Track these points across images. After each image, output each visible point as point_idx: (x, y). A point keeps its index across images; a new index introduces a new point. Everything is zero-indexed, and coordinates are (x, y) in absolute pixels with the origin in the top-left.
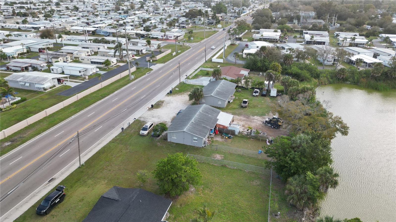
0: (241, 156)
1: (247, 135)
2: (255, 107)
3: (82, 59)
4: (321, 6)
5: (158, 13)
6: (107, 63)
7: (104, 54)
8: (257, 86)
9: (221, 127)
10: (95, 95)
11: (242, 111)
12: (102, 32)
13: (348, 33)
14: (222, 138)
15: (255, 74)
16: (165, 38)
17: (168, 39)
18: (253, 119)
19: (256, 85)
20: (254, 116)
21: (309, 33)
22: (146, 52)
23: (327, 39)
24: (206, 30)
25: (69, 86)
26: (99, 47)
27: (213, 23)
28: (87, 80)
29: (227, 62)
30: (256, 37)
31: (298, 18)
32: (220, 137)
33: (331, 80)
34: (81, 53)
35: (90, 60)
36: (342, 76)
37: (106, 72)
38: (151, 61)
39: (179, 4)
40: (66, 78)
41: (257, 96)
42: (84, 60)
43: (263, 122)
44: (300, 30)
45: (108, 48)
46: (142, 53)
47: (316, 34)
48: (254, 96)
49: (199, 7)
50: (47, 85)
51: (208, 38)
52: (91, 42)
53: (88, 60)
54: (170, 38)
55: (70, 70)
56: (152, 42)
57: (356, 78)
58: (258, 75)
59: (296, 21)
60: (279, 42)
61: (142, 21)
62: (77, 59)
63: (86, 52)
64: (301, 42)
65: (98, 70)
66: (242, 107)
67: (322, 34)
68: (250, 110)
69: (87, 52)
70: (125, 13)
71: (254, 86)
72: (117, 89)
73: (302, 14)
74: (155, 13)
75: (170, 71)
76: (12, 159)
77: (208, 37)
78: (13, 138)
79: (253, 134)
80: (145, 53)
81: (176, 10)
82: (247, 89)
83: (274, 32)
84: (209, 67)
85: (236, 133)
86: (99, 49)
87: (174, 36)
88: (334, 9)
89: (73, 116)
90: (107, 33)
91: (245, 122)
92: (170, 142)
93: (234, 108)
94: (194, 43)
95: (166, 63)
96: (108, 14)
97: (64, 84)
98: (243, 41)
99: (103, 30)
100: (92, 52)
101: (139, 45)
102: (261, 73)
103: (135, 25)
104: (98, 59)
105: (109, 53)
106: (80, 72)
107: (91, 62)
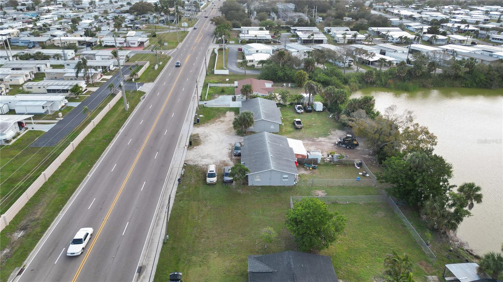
3: (28, 86)
7: (55, 76)
12: (20, 42)
25: (41, 131)
26: (36, 66)
28: (62, 119)
34: (17, 78)
35: (42, 87)
37: (80, 103)
38: (133, 80)
42: (31, 88)
45: (51, 66)
46: (110, 70)
50: (10, 134)
52: (17, 60)
53: (39, 88)
55: (26, 106)
62: (21, 88)
63: (24, 76)
75: (171, 92)
97: (30, 129)
104: (57, 85)
105: (66, 75)
106: (43, 108)
107: (48, 90)
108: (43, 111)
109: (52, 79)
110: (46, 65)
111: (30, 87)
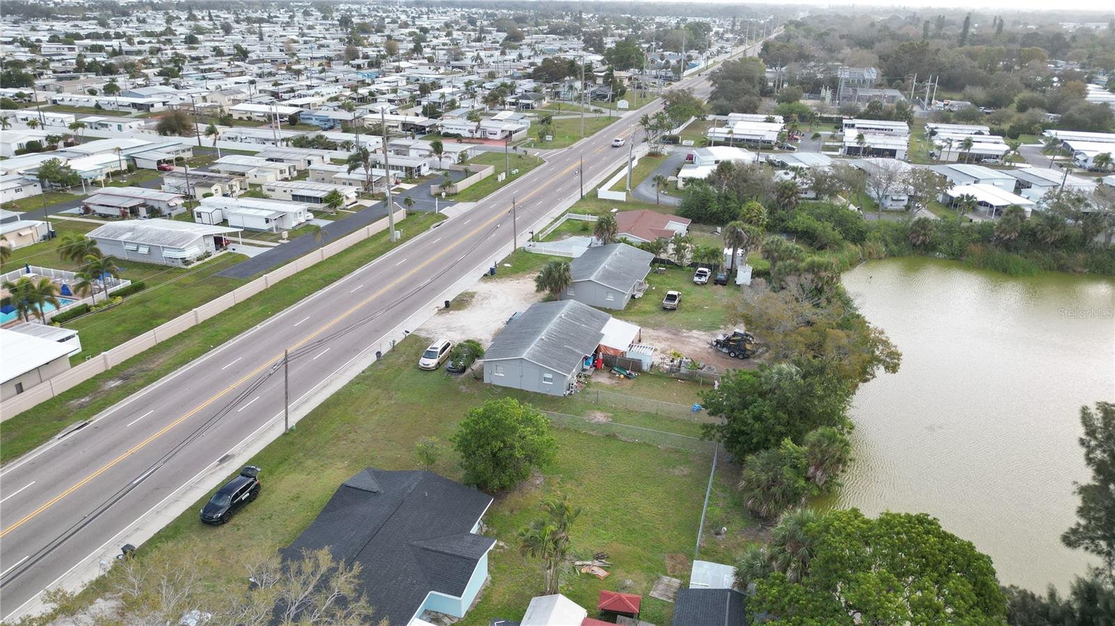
0: (654, 417)
1: (671, 371)
2: (695, 309)
3: (269, 187)
4: (897, 53)
5: (459, 67)
6: (333, 199)
7: (323, 176)
8: (705, 261)
9: (611, 353)
10: (307, 277)
11: (663, 317)
12: (314, 118)
13: (961, 127)
14: (612, 377)
15: (703, 231)
16: (478, 135)
17: (486, 139)
18: (688, 337)
19: (702, 258)
20: (690, 330)
21: (857, 126)
22: (431, 172)
23: (900, 143)
24: (587, 115)
25: (243, 256)
26: (309, 158)
27: (605, 97)
28: (285, 242)
29: (636, 200)
30: (716, 135)
31: (834, 84)
32: (606, 374)
33: (894, 248)
34: (266, 174)
35: (289, 191)
36: (921, 238)
37: (331, 222)
38: (443, 194)
39: (517, 41)
40: (235, 234)
41: (703, 284)
42: (273, 190)
43: (711, 344)
44: (835, 116)
45: (331, 160)
46: (419, 175)
47: (876, 129)
48: (695, 283)
49: (570, 49)
50: (192, 252)
51: (591, 137)
52: (287, 145)
53: (285, 191)
54: (491, 137)
55: (243, 215)
56: (447, 145)
57: (956, 243)
58: (712, 233)
59: (827, 94)
60: (776, 149)
61: (417, 88)
62: (260, 189)
63: (278, 172)
64: (835, 149)
65: (311, 216)
66: (665, 309)
67: (891, 128)
68: (684, 315)
69: (281, 172)
70: (371, 65)
71: (699, 261)
72: (359, 265)
73: (844, 74)
74: (453, 67)
75: (491, 221)
76: (131, 414)
77: (593, 134)
78: (126, 372)
79: (683, 370)
80: (426, 174)
81: (507, 57)
82: (680, 267)
83: (766, 122)
84: (589, 211)
85: (645, 367)
86: (309, 162)
87: (502, 131)
88: (934, 59)
89: (258, 326)
90: (329, 120)
91: (668, 343)
92: (490, 384)
93: (645, 312)
94: (555, 150)
95: (482, 201)
96: (326, 68)
97: (230, 250)
98: (681, 145)
99: (315, 114)
100: (292, 170)
101: (412, 153)
102: (719, 229)
103: (400, 101)
105: (338, 175)
106: (267, 221)
107: (293, 196)
108: (265, 227)
109: (317, 180)
110: (323, 158)
111: (272, 188)
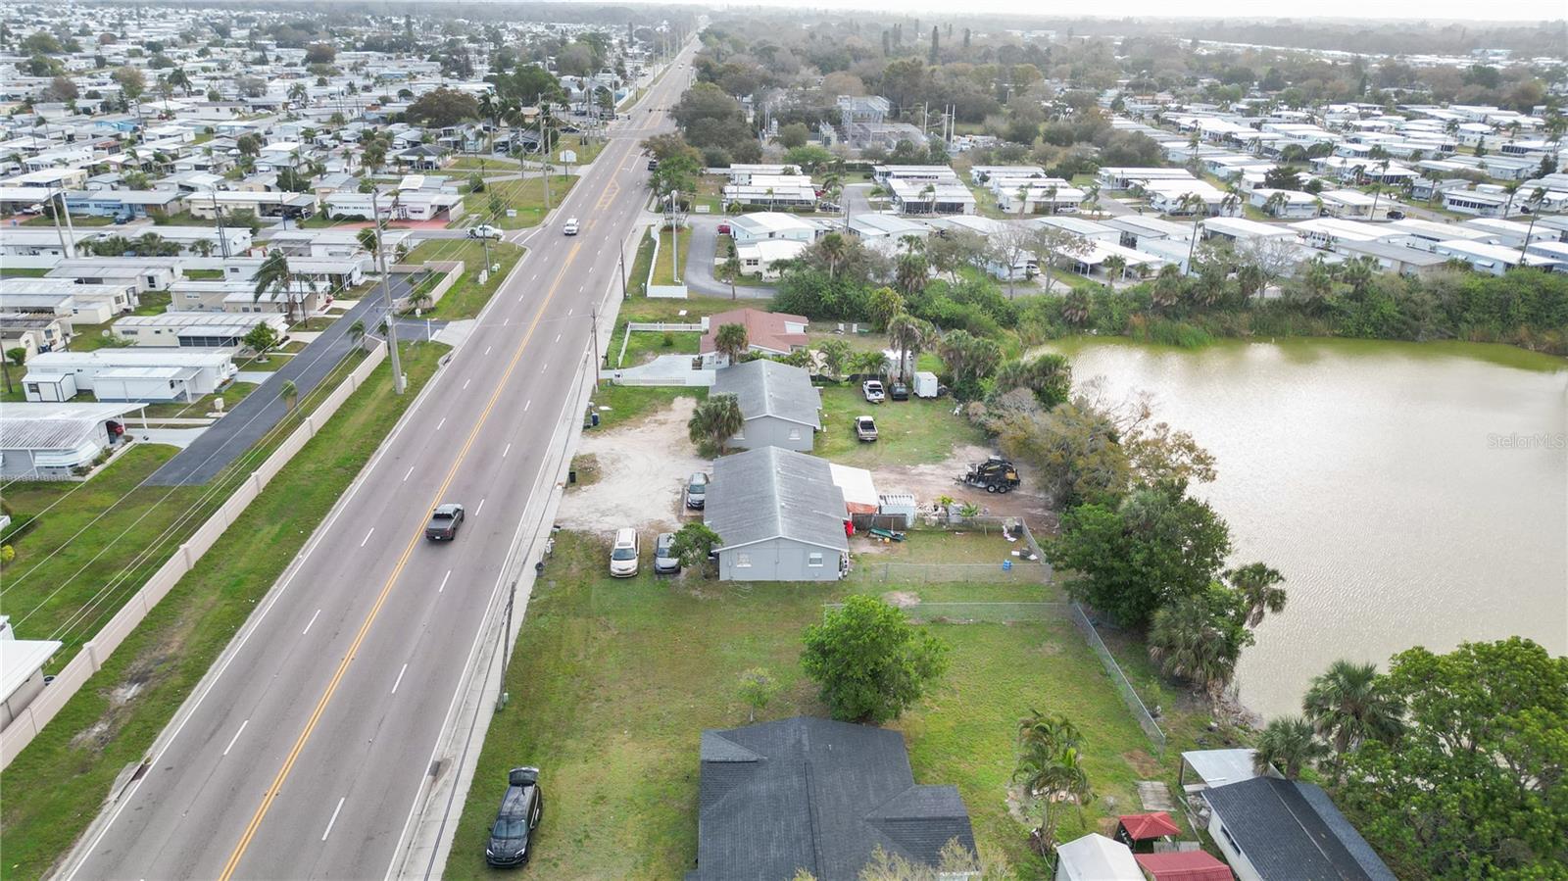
9: (861, 510)
26: (150, 273)
28: (222, 413)
35: (165, 330)
37: (270, 373)
42: (135, 333)
45: (186, 272)
50: (84, 452)
53: (158, 332)
55: (123, 380)
62: (106, 333)
63: (111, 300)
65: (233, 368)
69: (115, 300)
86: (151, 280)
95: (482, 316)
97: (139, 440)
104: (207, 325)
105: (230, 298)
106: (172, 386)
107: (181, 338)
108: (169, 394)
109: (190, 309)
110: (172, 271)
111: (133, 329)
